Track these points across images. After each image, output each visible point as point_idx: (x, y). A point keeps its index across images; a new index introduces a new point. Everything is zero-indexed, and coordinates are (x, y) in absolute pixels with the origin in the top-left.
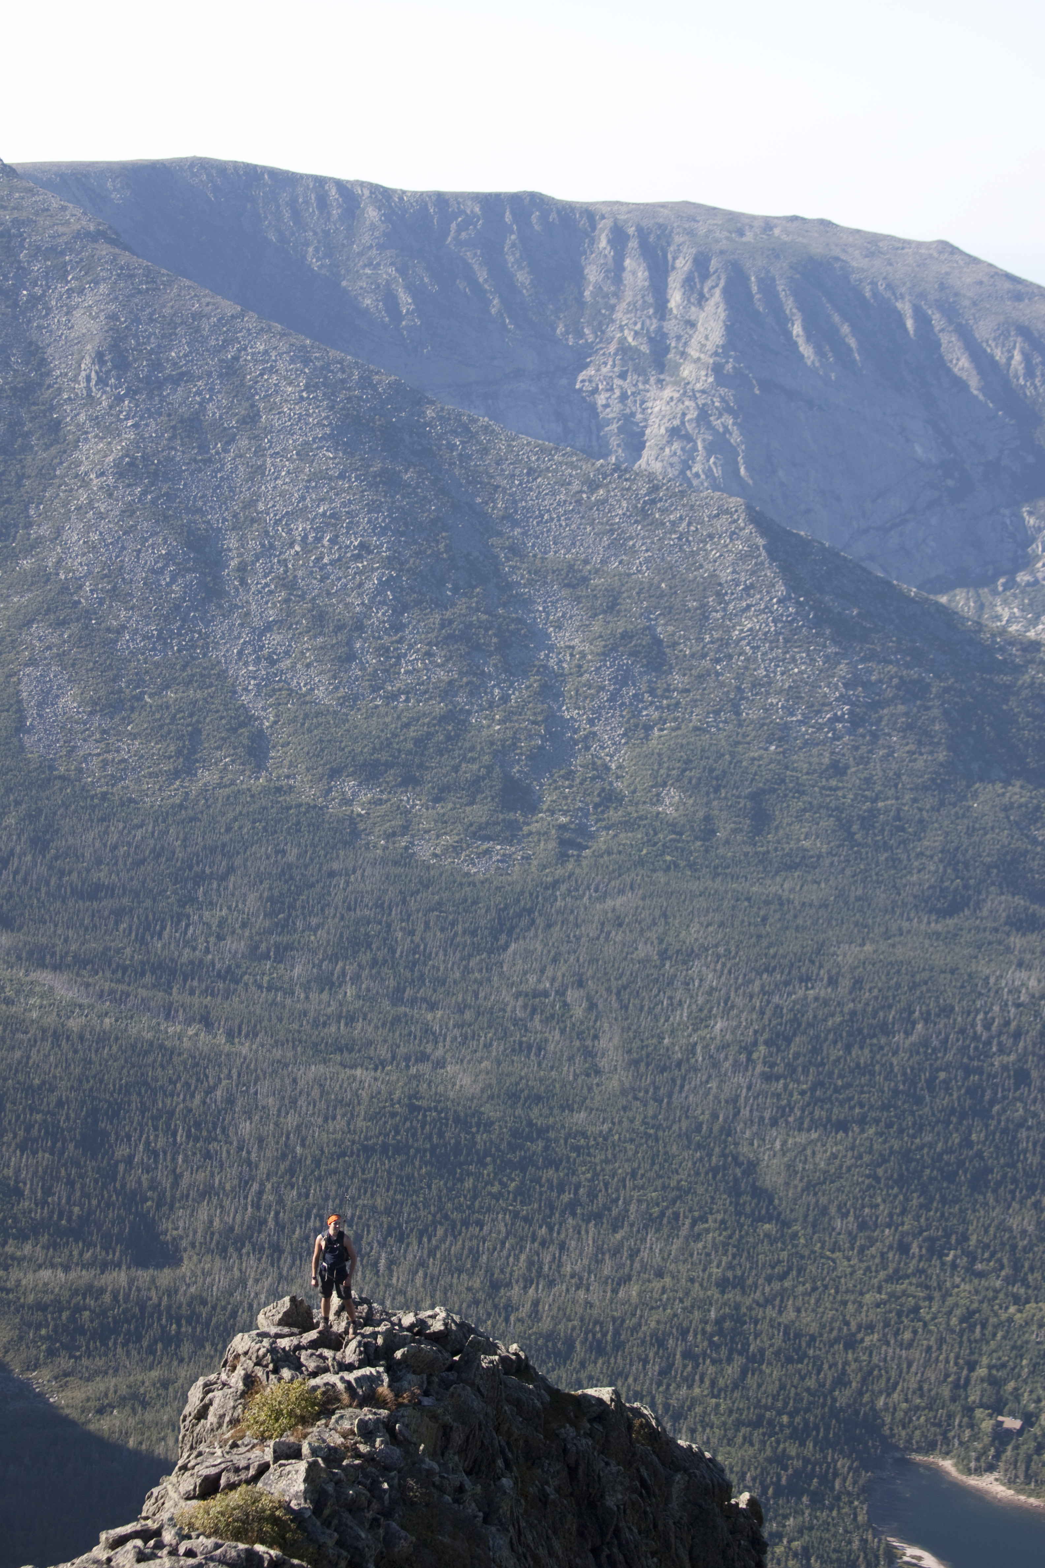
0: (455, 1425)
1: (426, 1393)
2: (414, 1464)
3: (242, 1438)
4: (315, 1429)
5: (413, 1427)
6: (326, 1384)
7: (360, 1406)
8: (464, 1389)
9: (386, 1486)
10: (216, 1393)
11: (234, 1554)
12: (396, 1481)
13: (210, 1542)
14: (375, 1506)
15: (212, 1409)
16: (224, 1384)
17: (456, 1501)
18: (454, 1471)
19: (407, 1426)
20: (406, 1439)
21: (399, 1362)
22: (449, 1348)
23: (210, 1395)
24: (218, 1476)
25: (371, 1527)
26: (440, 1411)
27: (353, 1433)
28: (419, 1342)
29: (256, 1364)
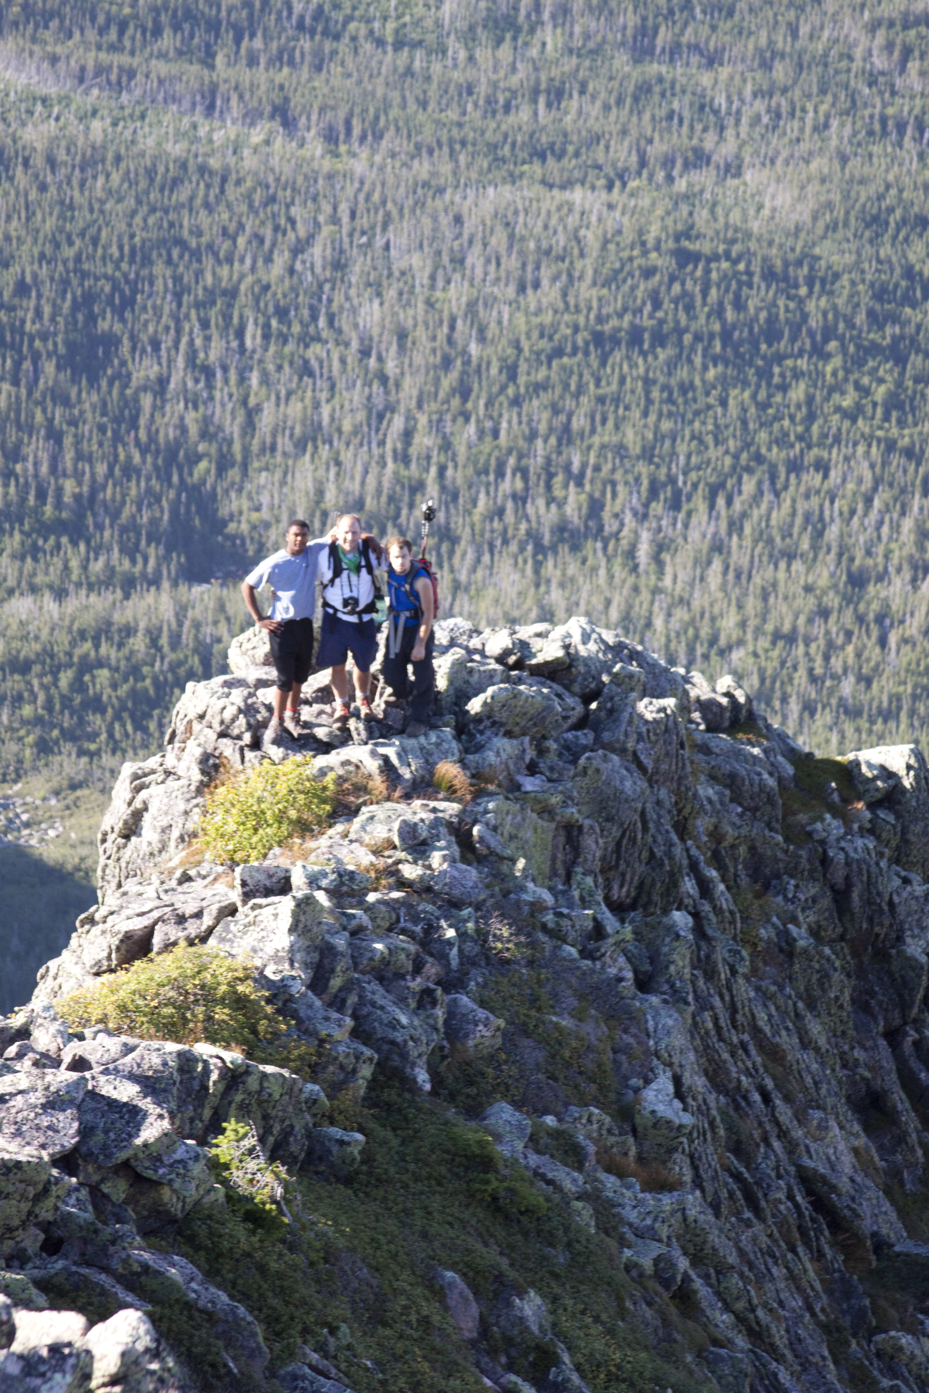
0: (587, 822)
1: (532, 769)
2: (506, 894)
3: (199, 863)
4: (323, 842)
5: (507, 829)
6: (346, 763)
7: (407, 797)
8: (605, 759)
9: (451, 933)
10: (153, 789)
11: (156, 1060)
12: (470, 925)
13: (113, 1044)
14: (432, 969)
15: (147, 817)
16: (168, 773)
17: (585, 953)
18: (584, 903)
19: (495, 829)
20: (492, 853)
21: (478, 719)
22: (576, 688)
23: (143, 794)
24: (149, 932)
25: (420, 1005)
26: (555, 800)
27: (395, 847)
28: (520, 681)
29: (222, 735)
